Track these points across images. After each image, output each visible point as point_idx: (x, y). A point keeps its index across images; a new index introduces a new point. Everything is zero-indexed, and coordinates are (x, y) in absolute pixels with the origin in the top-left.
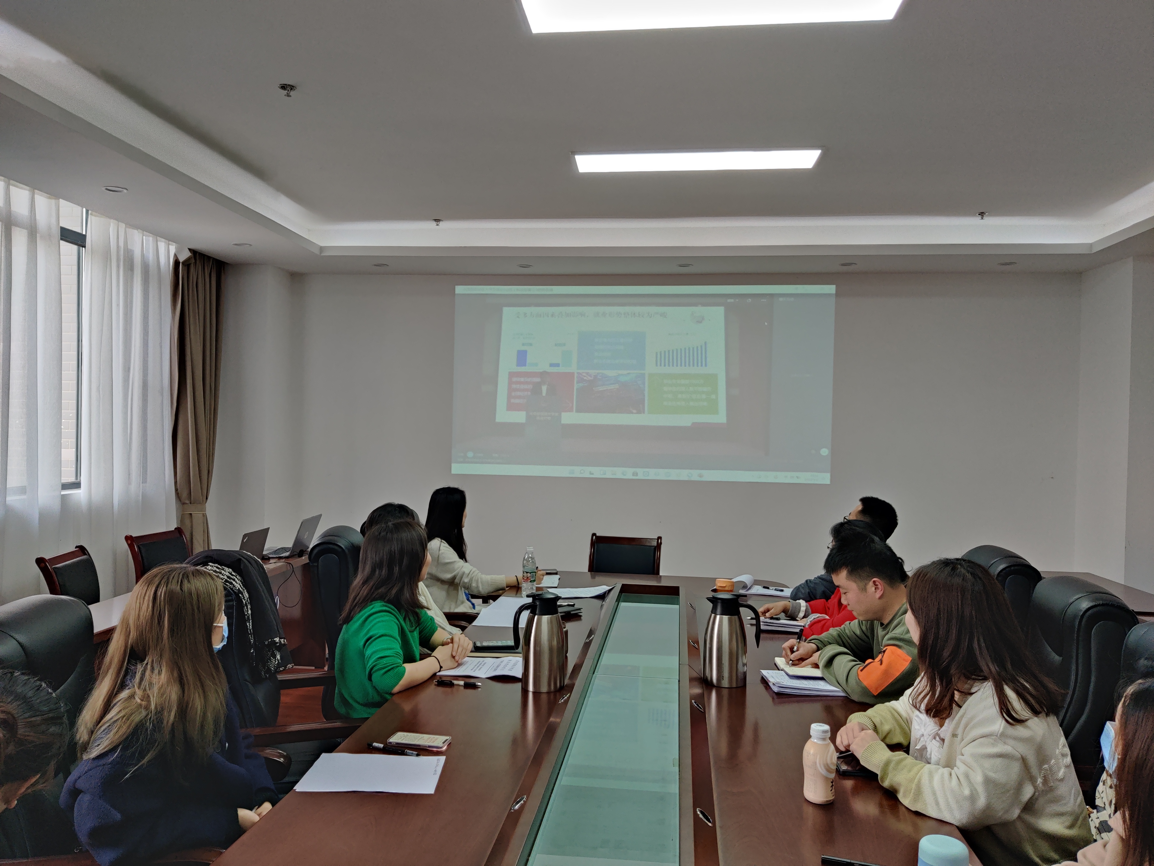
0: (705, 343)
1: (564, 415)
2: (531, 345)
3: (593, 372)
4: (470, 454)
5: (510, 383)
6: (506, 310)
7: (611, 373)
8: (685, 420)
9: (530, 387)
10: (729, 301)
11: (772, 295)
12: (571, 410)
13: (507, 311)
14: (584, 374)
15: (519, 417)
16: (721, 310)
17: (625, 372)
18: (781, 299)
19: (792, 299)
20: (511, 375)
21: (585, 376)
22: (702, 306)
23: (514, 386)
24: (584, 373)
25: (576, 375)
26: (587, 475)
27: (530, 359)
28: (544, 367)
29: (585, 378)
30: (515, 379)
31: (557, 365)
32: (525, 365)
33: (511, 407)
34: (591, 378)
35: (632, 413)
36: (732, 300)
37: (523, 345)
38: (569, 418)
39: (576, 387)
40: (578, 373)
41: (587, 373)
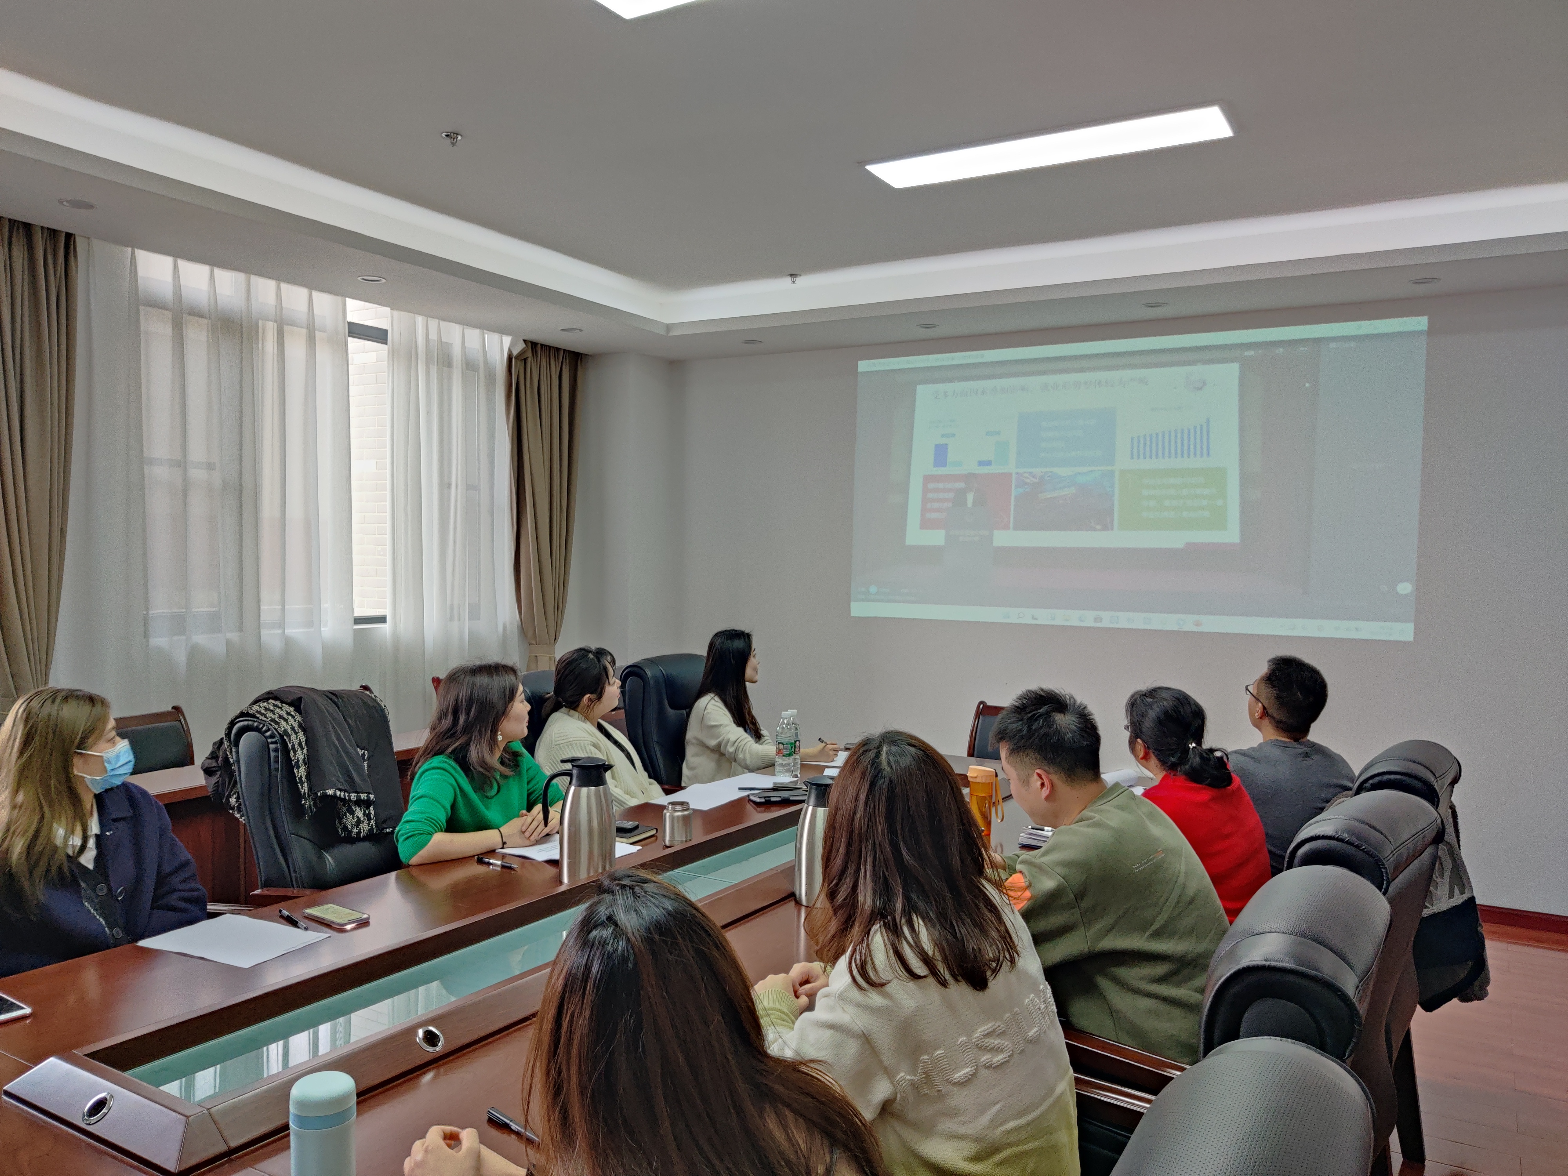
0: (1208, 421)
1: (996, 533)
2: (954, 435)
3: (1038, 471)
4: (873, 589)
5: (925, 491)
6: (920, 388)
7: (1064, 472)
8: (1175, 540)
9: (951, 495)
10: (1247, 353)
11: (1317, 341)
12: (1006, 527)
13: (922, 391)
14: (1026, 475)
15: (936, 538)
16: (1235, 367)
17: (1085, 469)
18: (1333, 345)
19: (1353, 344)
20: (928, 479)
21: (1027, 478)
22: (1203, 364)
23: (930, 495)
24: (1025, 472)
25: (1014, 476)
26: (1028, 620)
27: (951, 456)
28: (971, 467)
29: (1027, 481)
30: (931, 486)
31: (988, 463)
32: (945, 466)
33: (926, 524)
34: (1035, 480)
35: (1094, 529)
36: (1253, 353)
37: (943, 436)
38: (1003, 538)
39: (1014, 493)
40: (1017, 473)
41: (1030, 473)
